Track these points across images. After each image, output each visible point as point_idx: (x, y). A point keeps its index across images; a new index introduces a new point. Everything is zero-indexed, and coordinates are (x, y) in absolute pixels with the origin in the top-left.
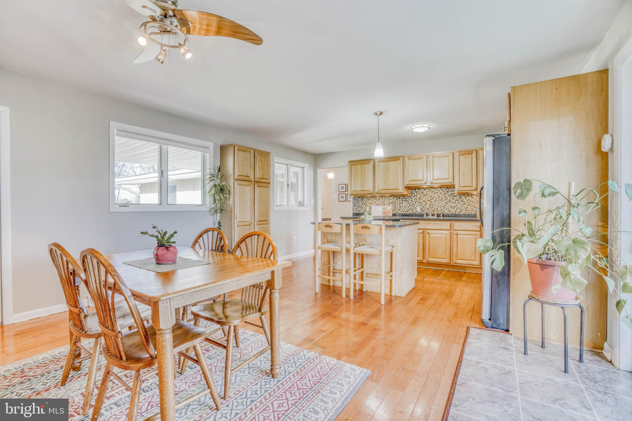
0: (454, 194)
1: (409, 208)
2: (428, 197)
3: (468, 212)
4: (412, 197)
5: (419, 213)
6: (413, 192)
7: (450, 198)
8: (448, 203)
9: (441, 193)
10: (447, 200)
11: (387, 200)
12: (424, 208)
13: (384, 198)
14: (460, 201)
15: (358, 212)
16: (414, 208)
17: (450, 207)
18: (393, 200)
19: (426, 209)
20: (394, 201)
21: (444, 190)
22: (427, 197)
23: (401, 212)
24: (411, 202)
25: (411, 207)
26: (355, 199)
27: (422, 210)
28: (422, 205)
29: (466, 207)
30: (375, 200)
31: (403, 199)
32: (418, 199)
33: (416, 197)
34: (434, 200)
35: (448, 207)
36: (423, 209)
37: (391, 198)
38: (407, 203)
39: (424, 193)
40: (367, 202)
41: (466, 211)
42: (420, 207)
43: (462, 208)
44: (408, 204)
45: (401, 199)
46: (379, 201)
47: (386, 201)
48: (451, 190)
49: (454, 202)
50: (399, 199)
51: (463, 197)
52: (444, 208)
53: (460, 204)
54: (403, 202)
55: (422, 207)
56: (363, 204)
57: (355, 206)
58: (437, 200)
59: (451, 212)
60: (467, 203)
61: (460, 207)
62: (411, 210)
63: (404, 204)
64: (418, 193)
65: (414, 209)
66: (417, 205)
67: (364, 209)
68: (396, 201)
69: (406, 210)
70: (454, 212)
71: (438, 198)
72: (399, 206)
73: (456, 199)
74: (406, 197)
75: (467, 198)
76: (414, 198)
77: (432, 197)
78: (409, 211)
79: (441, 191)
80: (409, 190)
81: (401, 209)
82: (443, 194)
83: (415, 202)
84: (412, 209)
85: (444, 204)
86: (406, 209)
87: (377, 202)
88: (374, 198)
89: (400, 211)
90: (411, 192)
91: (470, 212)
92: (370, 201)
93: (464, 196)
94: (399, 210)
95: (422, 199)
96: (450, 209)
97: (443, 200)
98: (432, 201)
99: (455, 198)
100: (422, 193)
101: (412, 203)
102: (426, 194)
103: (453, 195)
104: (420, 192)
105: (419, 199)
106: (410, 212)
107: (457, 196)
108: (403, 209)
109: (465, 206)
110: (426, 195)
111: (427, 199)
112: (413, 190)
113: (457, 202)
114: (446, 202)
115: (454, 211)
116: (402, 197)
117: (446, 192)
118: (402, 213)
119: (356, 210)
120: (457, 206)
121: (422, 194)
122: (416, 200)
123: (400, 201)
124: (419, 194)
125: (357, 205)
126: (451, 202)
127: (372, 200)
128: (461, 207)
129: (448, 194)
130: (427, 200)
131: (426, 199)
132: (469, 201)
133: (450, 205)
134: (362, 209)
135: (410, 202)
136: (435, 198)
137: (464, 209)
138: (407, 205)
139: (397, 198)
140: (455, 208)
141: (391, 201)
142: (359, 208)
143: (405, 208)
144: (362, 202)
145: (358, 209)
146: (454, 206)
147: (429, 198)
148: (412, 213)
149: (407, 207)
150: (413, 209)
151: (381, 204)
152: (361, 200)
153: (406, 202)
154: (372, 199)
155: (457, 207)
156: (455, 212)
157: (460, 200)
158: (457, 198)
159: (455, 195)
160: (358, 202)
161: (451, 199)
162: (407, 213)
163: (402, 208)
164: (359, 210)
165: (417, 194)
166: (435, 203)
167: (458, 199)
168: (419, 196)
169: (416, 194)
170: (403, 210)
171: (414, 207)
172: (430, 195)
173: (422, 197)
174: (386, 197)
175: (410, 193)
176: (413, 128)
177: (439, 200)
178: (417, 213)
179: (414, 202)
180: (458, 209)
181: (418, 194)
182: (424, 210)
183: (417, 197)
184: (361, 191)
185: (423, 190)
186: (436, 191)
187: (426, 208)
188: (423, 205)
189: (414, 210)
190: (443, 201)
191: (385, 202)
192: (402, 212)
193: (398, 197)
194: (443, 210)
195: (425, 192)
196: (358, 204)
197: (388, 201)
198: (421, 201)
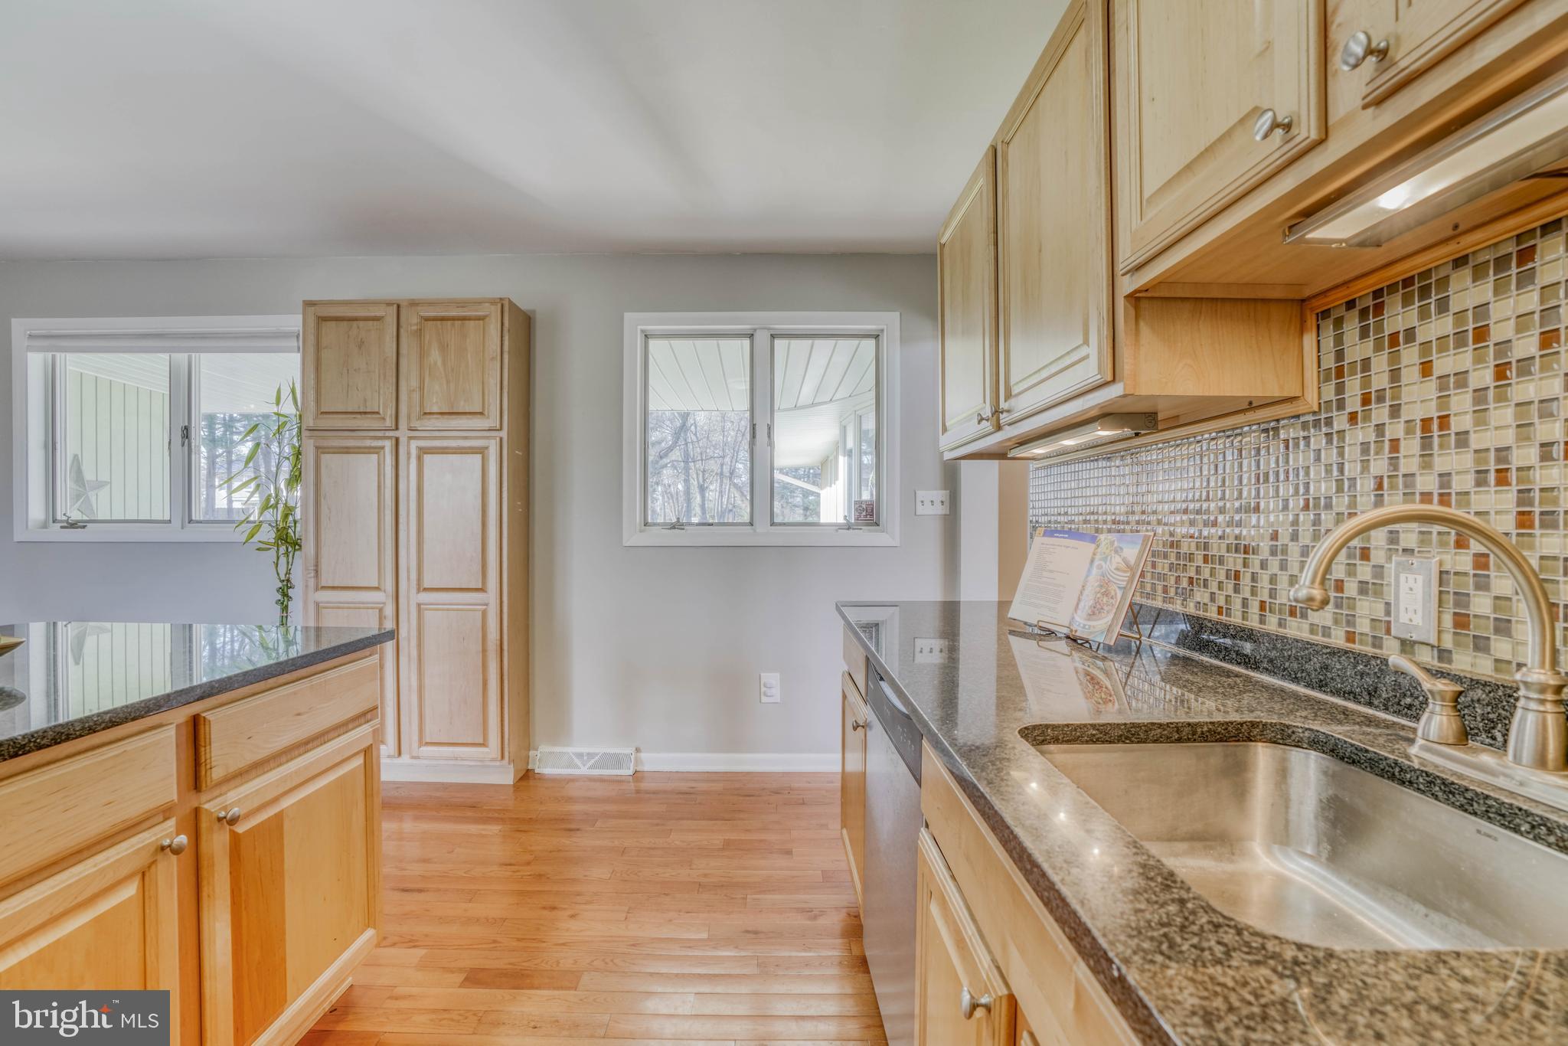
6: (1357, 349)
16: (1365, 572)
27: (1461, 622)
32: (1411, 446)
33: (1380, 413)
54: (1263, 490)
63: (1273, 513)
64: (1410, 356)
65: (1363, 588)
68: (1215, 482)
72: (1231, 534)
76: (1363, 434)
80: (1309, 340)
81: (1243, 578)
89: (1237, 604)
90: (1329, 362)
94: (1227, 589)
104: (1440, 326)
105: (1426, 443)
112: (1352, 327)
121: (1463, 359)
122: (1379, 466)
123: (1236, 479)
124: (1426, 369)
135: (1319, 485)
143: (1273, 566)
148: (1340, 638)
150: (1351, 589)
153: (1286, 489)
163: (1255, 560)
165: (1395, 375)
169: (1380, 380)
171: (1365, 554)
173: (1461, 403)
175: (1324, 376)
181: (1410, 374)
183: (1395, 412)
198: (1445, 478)
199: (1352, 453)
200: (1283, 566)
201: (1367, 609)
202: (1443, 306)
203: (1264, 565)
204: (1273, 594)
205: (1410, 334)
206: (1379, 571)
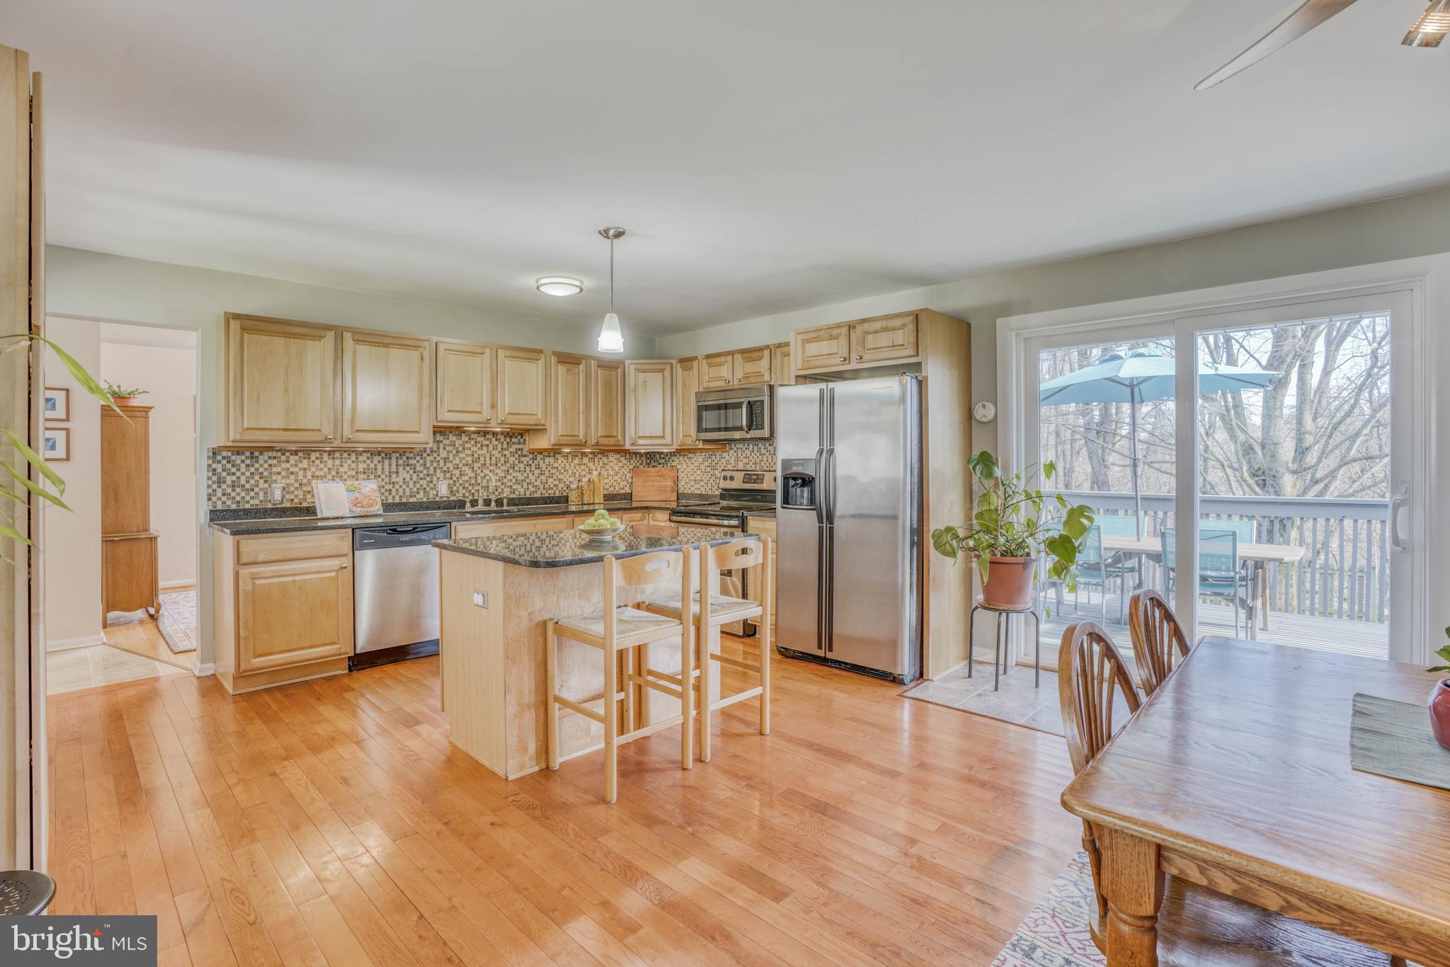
0: (522, 450)
1: (418, 486)
2: (467, 455)
3: (549, 492)
4: (425, 455)
5: (444, 499)
7: (514, 459)
8: (511, 471)
9: (495, 448)
10: (508, 465)
11: (349, 462)
12: (458, 485)
13: (337, 455)
14: (533, 468)
15: (234, 507)
16: (431, 485)
17: (514, 481)
18: (368, 462)
19: (461, 488)
20: (372, 466)
21: (502, 440)
22: (464, 456)
23: (394, 497)
24: (422, 468)
25: (424, 483)
26: (219, 458)
27: (452, 492)
28: (451, 478)
29: (544, 481)
30: (305, 463)
31: (401, 462)
32: (442, 462)
33: (435, 455)
34: (479, 465)
35: (511, 480)
36: (454, 488)
37: (361, 458)
38: (411, 472)
39: (457, 446)
40: (274, 469)
41: (544, 489)
42: (447, 482)
43: (538, 483)
44: (415, 475)
45: (394, 461)
46: (322, 466)
47: (346, 465)
48: (517, 440)
49: (522, 469)
50: (386, 462)
51: (539, 457)
52: (502, 484)
53: (533, 474)
54: (401, 469)
55: (451, 482)
56: (257, 477)
57: (220, 482)
58: (488, 465)
59: (517, 493)
60: (547, 471)
61: (533, 481)
62: (421, 492)
63: (403, 474)
64: (441, 445)
65: (431, 489)
66: (438, 478)
67: (261, 494)
68: (379, 466)
69: (408, 494)
70: (522, 493)
71: (488, 459)
72: (387, 480)
73: (525, 462)
74: (408, 455)
75: (547, 460)
76: (432, 458)
77: (476, 455)
78: (418, 496)
79: (495, 442)
81: (394, 490)
82: (500, 450)
83: (435, 468)
84: (425, 489)
85: (503, 475)
86: (408, 490)
87: (313, 469)
88: (301, 454)
89: (390, 497)
91: (552, 492)
92: (284, 465)
93: (542, 456)
94: (387, 494)
95: (451, 462)
96: (514, 487)
97: (499, 465)
98: (476, 465)
99: (525, 460)
100: (451, 445)
101: (425, 472)
102: (460, 449)
103: (519, 453)
104: (447, 442)
105: (445, 462)
106: (421, 497)
107: (528, 456)
108: (401, 490)
109: (543, 478)
110: (461, 452)
111: (464, 462)
113: (528, 468)
114: (506, 468)
115: (523, 490)
116: (398, 455)
117: (505, 446)
118: (397, 500)
119: (224, 499)
120: (528, 478)
121: (451, 448)
122: (435, 465)
123: (390, 465)
124: (445, 449)
125: (229, 479)
126: (517, 468)
127: (292, 462)
128: (536, 480)
129: (511, 450)
130: (464, 465)
131: (461, 462)
132: (549, 468)
133: (514, 477)
134: (252, 494)
135: (419, 468)
136: (482, 459)
137: (542, 486)
138: (411, 479)
139: (380, 458)
140: (525, 484)
141: (361, 466)
142: (238, 490)
143: (404, 486)
144: (252, 470)
145: (233, 494)
146: (523, 478)
147: (470, 459)
148: (425, 500)
149: (411, 482)
150: (428, 489)
151: (329, 477)
152: (248, 462)
153: (408, 468)
154: (293, 459)
155: (528, 481)
156: (525, 492)
157: (533, 465)
158: (528, 459)
159: (525, 453)
160: (234, 470)
161: (517, 462)
162: (411, 500)
163: (397, 487)
164: (238, 498)
165: (438, 448)
166: (482, 471)
167: (530, 462)
168: (444, 454)
169: (434, 448)
170: (401, 494)
171: (431, 482)
172: (470, 452)
173: (451, 455)
174: (345, 455)
176: (543, 281)
177: (491, 465)
178: (438, 499)
179: (432, 469)
180: (530, 486)
181: (441, 449)
182: (458, 491)
183: (439, 455)
184: (285, 430)
185: (454, 438)
186: (487, 442)
187: (461, 485)
188: (454, 478)
189: (431, 492)
190: (499, 468)
191: (341, 470)
192: (397, 497)
193: (383, 455)
194: (500, 490)
195: (458, 443)
196: (234, 478)
197: (353, 466)
198: (448, 468)
199: (428, 462)
200: (408, 486)
201: (432, 493)
202: (448, 439)
203: (401, 486)
204: (404, 493)
205: (442, 442)
206: (435, 485)
